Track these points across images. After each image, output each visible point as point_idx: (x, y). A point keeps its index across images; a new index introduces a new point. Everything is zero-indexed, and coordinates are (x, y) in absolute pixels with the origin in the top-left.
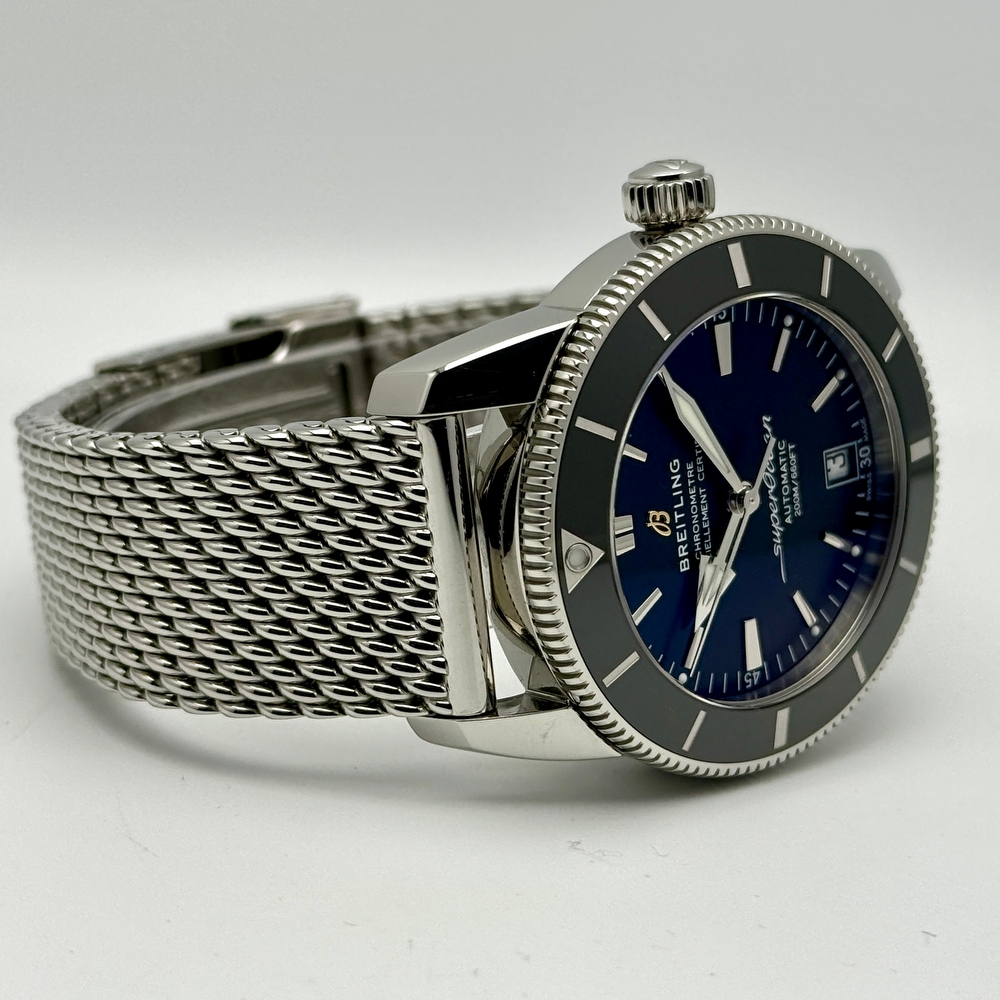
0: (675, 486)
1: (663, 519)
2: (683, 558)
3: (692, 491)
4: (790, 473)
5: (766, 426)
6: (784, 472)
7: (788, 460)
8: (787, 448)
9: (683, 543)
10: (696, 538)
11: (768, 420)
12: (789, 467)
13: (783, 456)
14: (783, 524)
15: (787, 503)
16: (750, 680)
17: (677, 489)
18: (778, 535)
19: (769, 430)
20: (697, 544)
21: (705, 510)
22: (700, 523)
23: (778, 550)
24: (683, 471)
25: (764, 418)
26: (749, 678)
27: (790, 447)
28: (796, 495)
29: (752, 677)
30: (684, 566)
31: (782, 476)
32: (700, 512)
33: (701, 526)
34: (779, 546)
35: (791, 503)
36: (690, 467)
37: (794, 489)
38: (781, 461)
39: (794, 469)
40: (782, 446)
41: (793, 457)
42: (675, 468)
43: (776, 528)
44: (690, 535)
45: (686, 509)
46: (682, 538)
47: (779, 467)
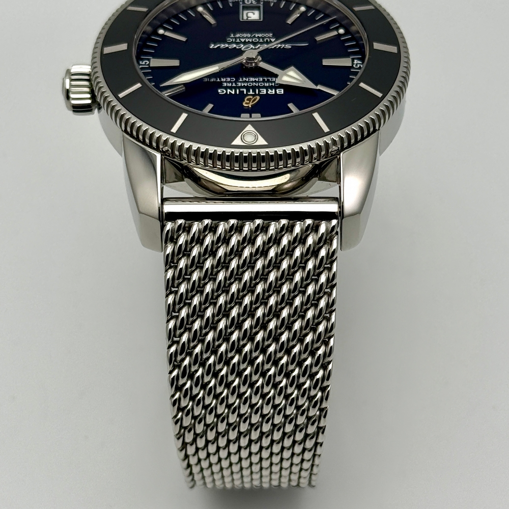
0: (233, 93)
1: (248, 100)
2: (276, 91)
3: (239, 84)
5: (216, 47)
7: (239, 37)
9: (267, 91)
10: (267, 84)
12: (243, 38)
13: (236, 40)
15: (263, 40)
17: (236, 92)
19: (219, 45)
20: (270, 84)
21: (252, 79)
22: (258, 82)
24: (226, 88)
26: (356, 66)
28: (260, 35)
29: (357, 64)
30: (281, 91)
32: (252, 82)
33: (261, 82)
35: (263, 38)
36: (225, 84)
37: (256, 36)
39: (245, 35)
40: (230, 40)
42: (223, 91)
44: (264, 87)
45: (248, 88)
46: (264, 91)
47: (241, 42)
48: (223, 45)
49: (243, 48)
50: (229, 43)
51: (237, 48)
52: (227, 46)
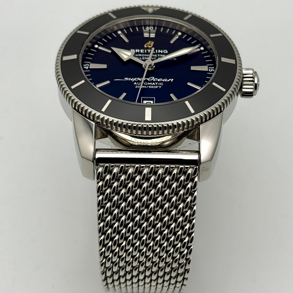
1: (150, 45)
2: (135, 51)
3: (156, 56)
4: (151, 85)
5: (170, 80)
6: (152, 84)
7: (156, 85)
8: (160, 85)
9: (140, 51)
10: (140, 55)
11: (172, 81)
12: (154, 85)
13: (158, 84)
14: (135, 81)
16: (86, 66)
17: (158, 51)
18: (131, 80)
22: (145, 57)
23: (126, 79)
24: (163, 54)
25: (173, 80)
27: (160, 87)
30: (132, 51)
31: (151, 83)
33: (143, 57)
34: (127, 79)
37: (145, 86)
38: (156, 83)
41: (157, 87)
42: (165, 51)
43: (134, 80)
44: (142, 53)
46: (142, 51)
47: (155, 82)
48: (166, 81)
49: (153, 79)
50: (162, 82)
51: (157, 79)
52: (163, 80)
